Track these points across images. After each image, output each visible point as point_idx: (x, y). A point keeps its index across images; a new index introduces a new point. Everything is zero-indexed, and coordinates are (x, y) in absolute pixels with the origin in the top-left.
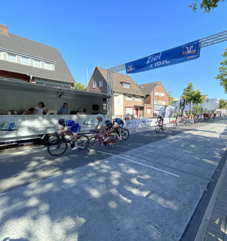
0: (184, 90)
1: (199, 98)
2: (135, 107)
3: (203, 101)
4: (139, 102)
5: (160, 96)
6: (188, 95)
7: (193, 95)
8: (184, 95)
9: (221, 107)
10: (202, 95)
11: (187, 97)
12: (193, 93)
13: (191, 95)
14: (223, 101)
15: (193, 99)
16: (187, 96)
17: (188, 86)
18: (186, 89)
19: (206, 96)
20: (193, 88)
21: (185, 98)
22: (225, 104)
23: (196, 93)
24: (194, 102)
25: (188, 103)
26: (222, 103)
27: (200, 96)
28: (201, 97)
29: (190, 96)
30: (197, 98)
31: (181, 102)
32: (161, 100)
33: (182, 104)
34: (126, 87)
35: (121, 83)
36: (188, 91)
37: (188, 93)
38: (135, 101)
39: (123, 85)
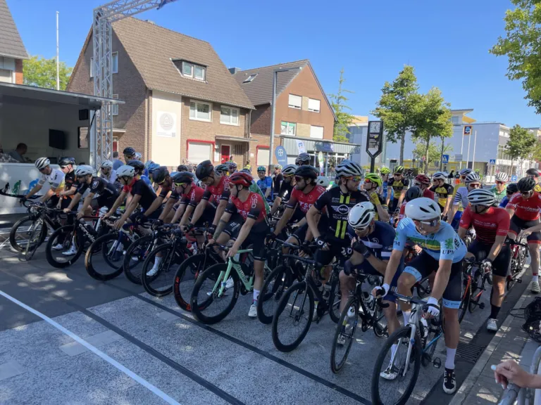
0: (384, 91)
1: (435, 118)
2: (218, 141)
3: (451, 128)
4: (233, 125)
5: (304, 109)
6: (398, 110)
7: (418, 109)
8: (383, 109)
9: (514, 152)
10: (448, 108)
11: (394, 114)
12: (414, 102)
13: (408, 107)
14: (524, 133)
15: (413, 121)
16: (393, 111)
17: (399, 76)
18: (391, 89)
19: (465, 114)
20: (414, 85)
21: (386, 120)
22: (529, 144)
23: (427, 101)
24: (416, 134)
25: (396, 135)
26: (519, 138)
27: (441, 113)
28: (441, 116)
29: (404, 112)
30: (428, 120)
31: (371, 131)
32: (308, 123)
33: (373, 138)
34: (191, 76)
35: (178, 63)
36: (399, 93)
37: (397, 100)
38: (221, 122)
39: (181, 70)
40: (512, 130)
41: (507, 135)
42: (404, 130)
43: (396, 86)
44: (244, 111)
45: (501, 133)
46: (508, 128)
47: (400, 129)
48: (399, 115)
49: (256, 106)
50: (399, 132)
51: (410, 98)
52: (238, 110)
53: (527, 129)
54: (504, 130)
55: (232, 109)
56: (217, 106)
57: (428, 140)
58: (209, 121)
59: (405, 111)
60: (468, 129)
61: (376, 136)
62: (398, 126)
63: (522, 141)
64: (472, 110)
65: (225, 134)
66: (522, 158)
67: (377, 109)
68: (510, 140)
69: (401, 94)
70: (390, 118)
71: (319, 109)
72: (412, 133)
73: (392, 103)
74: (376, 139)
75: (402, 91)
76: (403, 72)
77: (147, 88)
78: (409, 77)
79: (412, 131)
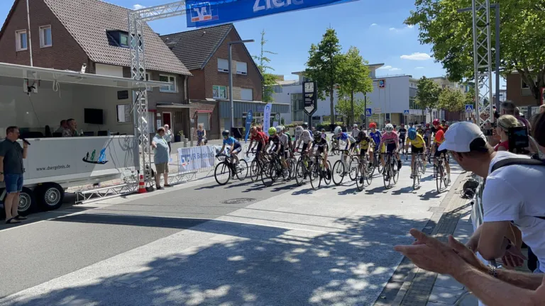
0: (311, 53)
2: (160, 109)
4: (171, 92)
17: (322, 39)
18: (317, 51)
20: (338, 45)
27: (361, 70)
31: (306, 91)
33: (308, 97)
34: (128, 47)
35: (114, 33)
40: (419, 82)
41: (416, 87)
42: (332, 88)
43: (321, 47)
44: (180, 78)
49: (192, 71)
52: (175, 78)
53: (431, 79)
54: (412, 82)
55: (169, 77)
56: (156, 75)
57: (352, 96)
60: (382, 82)
61: (311, 96)
64: (382, 64)
65: (165, 102)
66: (430, 107)
67: (307, 70)
68: (419, 91)
71: (246, 72)
72: (338, 91)
74: (311, 98)
76: (326, 35)
78: (332, 39)
79: (338, 88)
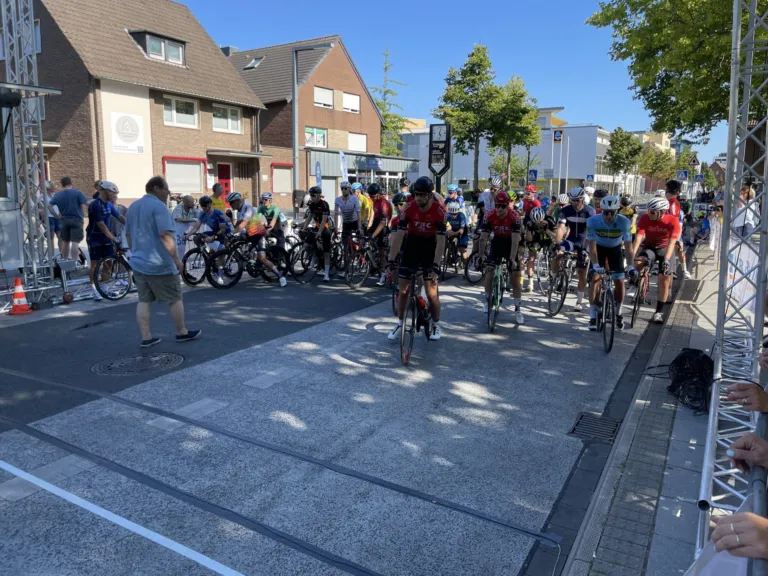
0: (449, 81)
1: (518, 119)
2: (212, 158)
3: (539, 134)
5: (337, 109)
6: (467, 108)
7: (495, 106)
8: (449, 108)
9: (615, 164)
10: (533, 104)
11: (464, 115)
12: (490, 96)
13: (481, 104)
14: (628, 138)
15: (489, 124)
16: (462, 110)
18: (459, 78)
19: (553, 114)
20: (489, 72)
21: (453, 122)
22: (634, 153)
23: (506, 95)
24: (494, 143)
25: (467, 144)
26: (622, 145)
27: (525, 111)
28: (526, 116)
29: (477, 112)
30: (509, 123)
31: (435, 139)
32: (344, 129)
33: (437, 149)
34: (162, 58)
35: (139, 36)
36: (468, 85)
37: (466, 93)
38: (214, 129)
39: (145, 49)
40: (612, 135)
41: (606, 142)
42: (478, 136)
43: (464, 73)
44: (248, 112)
45: (599, 140)
46: (608, 133)
47: (472, 135)
48: (470, 115)
49: (267, 105)
50: (471, 140)
51: (485, 91)
52: (239, 111)
53: (630, 133)
54: (603, 136)
55: (229, 109)
56: (207, 105)
57: (509, 150)
58: (195, 127)
59: (478, 109)
60: (558, 134)
61: (442, 146)
62: (470, 131)
63: (626, 150)
64: (562, 108)
65: (221, 147)
66: (625, 172)
67: (440, 107)
68: (610, 148)
69: (472, 85)
70: (458, 120)
71: (358, 109)
72: (487, 141)
73: (461, 98)
74: (441, 150)
75: (473, 81)
76: (473, 54)
77: (90, 76)
78: (481, 60)
79: (488, 138)
